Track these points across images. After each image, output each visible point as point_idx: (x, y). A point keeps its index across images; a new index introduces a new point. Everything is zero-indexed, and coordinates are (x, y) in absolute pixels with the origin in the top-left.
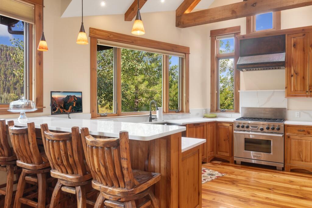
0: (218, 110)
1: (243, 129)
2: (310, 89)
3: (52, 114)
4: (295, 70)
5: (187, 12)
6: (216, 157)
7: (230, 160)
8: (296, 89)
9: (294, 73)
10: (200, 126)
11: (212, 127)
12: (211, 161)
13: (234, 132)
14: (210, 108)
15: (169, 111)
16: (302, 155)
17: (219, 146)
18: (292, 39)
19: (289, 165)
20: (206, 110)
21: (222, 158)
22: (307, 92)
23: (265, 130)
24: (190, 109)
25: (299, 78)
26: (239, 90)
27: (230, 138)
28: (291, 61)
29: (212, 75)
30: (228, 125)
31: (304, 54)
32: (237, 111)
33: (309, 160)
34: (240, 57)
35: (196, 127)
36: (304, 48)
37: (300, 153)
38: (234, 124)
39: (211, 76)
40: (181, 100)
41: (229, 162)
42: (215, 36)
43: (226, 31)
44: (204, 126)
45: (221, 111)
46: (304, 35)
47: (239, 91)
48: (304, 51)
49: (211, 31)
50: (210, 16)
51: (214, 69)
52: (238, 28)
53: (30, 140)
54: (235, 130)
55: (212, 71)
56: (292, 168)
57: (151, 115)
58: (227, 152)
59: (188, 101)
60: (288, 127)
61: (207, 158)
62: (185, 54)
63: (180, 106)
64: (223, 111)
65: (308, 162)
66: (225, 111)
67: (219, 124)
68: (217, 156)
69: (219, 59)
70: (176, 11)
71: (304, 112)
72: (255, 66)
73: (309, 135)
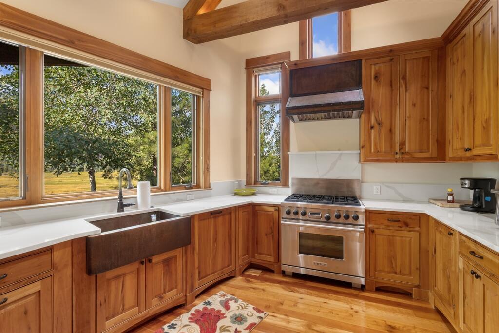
0: (257, 182)
1: (296, 217)
2: (401, 149)
4: (377, 118)
5: (201, 11)
6: (252, 262)
7: (275, 268)
8: (379, 150)
9: (375, 123)
10: (224, 215)
11: (246, 213)
12: (244, 270)
13: (282, 222)
14: (245, 180)
15: (172, 187)
16: (396, 263)
17: (257, 244)
18: (373, 67)
19: (372, 279)
20: (239, 182)
21: (262, 264)
22: (397, 153)
23: (333, 219)
24: (211, 182)
25: (384, 132)
26: (289, 151)
27: (276, 231)
28: (371, 104)
29: (248, 128)
30: (272, 209)
31: (392, 90)
32: (286, 184)
33: (407, 272)
34: (290, 98)
35: (215, 217)
36: (391, 82)
37: (391, 259)
38: (281, 208)
39: (247, 130)
40: (197, 167)
41: (273, 271)
42: (253, 68)
43: (268, 60)
44: (230, 213)
45: (262, 184)
46: (392, 60)
47: (288, 153)
48: (391, 85)
49: (246, 60)
50: (240, 17)
51: (251, 119)
52: (288, 55)
54: (283, 218)
55: (249, 122)
56: (378, 285)
57: (121, 198)
58: (270, 255)
59: (207, 169)
60: (371, 215)
61: (237, 269)
62: (201, 90)
63: (193, 178)
64: (264, 184)
65: (404, 275)
66: (268, 184)
67: (257, 208)
68: (254, 261)
69: (259, 105)
70: (184, 10)
71: (388, 186)
72: (316, 109)
73: (408, 229)
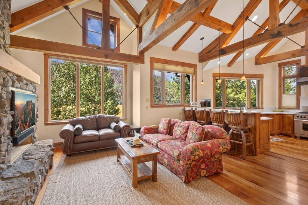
1: (301, 118)
3: (201, 107)
5: (262, 57)
11: (279, 117)
12: (278, 135)
13: (295, 120)
14: (278, 106)
15: (251, 108)
17: (284, 127)
24: (264, 107)
26: (300, 96)
27: (292, 123)
30: (291, 116)
32: (298, 109)
34: (300, 78)
35: (268, 116)
38: (295, 116)
40: (258, 102)
41: (291, 136)
42: (282, 66)
43: (290, 63)
44: (273, 116)
49: (279, 63)
52: (300, 60)
53: (204, 114)
58: (290, 131)
59: (262, 102)
61: (275, 133)
62: (260, 79)
63: (257, 105)
67: (284, 116)
68: (282, 132)
69: (285, 79)
70: (255, 57)
